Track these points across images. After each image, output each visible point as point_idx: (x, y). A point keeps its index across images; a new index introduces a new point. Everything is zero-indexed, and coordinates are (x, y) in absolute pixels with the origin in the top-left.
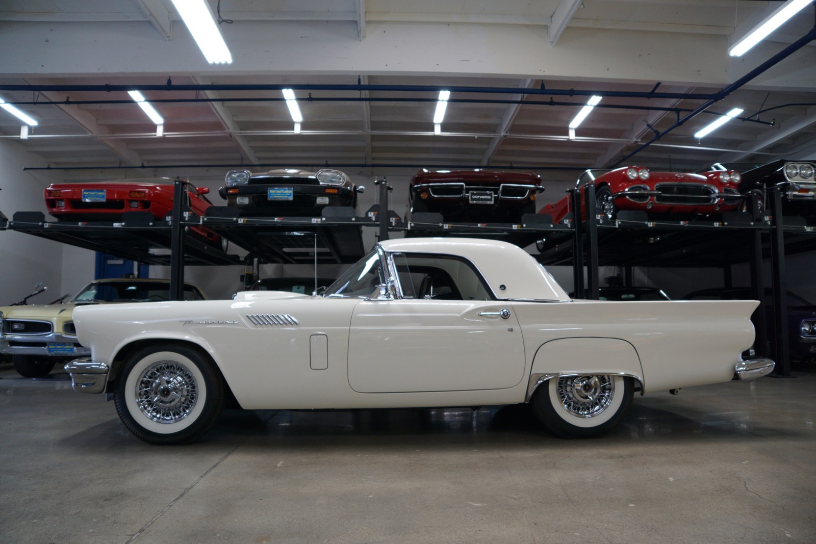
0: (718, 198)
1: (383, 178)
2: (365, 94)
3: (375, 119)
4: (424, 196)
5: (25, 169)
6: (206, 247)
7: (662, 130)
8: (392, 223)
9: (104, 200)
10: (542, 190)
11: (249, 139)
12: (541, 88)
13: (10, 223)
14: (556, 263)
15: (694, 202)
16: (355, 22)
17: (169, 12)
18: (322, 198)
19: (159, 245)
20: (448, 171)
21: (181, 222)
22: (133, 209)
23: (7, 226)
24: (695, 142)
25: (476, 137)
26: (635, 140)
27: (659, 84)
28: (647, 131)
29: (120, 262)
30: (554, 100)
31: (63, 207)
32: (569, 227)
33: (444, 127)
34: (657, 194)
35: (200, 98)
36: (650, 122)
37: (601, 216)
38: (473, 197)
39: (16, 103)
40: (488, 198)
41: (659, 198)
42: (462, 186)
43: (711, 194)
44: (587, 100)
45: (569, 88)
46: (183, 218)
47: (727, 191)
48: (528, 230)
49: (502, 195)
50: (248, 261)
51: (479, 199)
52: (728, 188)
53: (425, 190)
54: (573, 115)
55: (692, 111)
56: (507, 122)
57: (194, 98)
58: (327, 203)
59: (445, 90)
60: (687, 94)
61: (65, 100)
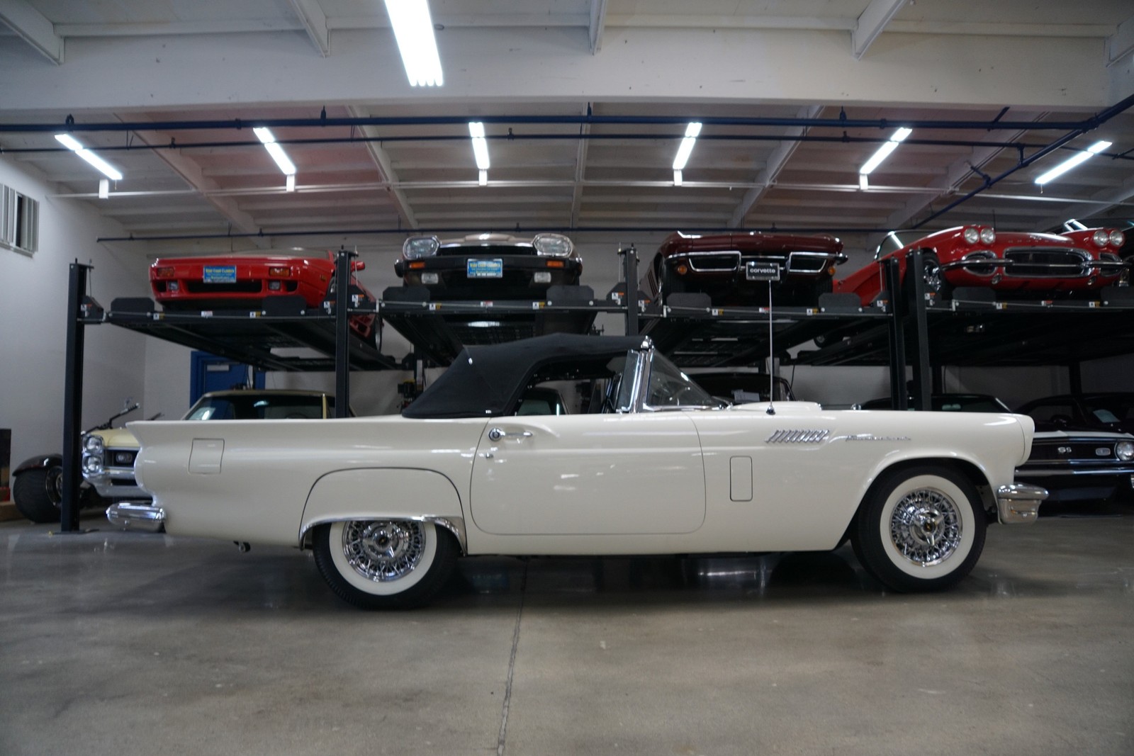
0: (1092, 268)
1: (630, 246)
2: (586, 128)
3: (592, 164)
4: (682, 270)
5: (99, 240)
6: (361, 345)
7: (993, 175)
8: (641, 308)
9: (234, 280)
10: (844, 260)
11: (408, 193)
12: (841, 118)
13: (107, 314)
14: (840, 362)
15: (1057, 274)
16: (586, 29)
17: (327, 17)
18: (541, 273)
19: (300, 342)
20: (699, 237)
21: (349, 310)
22: (273, 292)
23: (104, 318)
24: (1035, 190)
25: (731, 189)
26: (951, 189)
27: (1006, 109)
28: (971, 176)
29: (225, 368)
30: (848, 135)
31: (175, 291)
32: (884, 310)
33: (687, 175)
34: (1007, 263)
35: (356, 136)
36: (975, 164)
37: (931, 296)
38: (752, 271)
39: (99, 149)
40: (772, 272)
41: (1010, 269)
42: (737, 255)
43: (1082, 261)
44: (891, 133)
45: (878, 118)
46: (351, 304)
47: (1104, 257)
48: (828, 316)
49: (791, 268)
50: (407, 364)
51: (759, 274)
52: (1106, 253)
53: (683, 261)
54: (866, 155)
55: (1044, 146)
56: (775, 167)
57: (349, 136)
58: (549, 280)
59: (694, 121)
60: (1037, 123)
61: (169, 142)
